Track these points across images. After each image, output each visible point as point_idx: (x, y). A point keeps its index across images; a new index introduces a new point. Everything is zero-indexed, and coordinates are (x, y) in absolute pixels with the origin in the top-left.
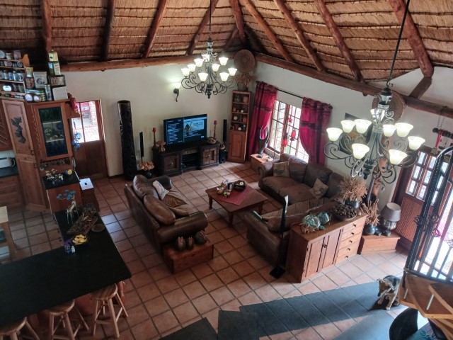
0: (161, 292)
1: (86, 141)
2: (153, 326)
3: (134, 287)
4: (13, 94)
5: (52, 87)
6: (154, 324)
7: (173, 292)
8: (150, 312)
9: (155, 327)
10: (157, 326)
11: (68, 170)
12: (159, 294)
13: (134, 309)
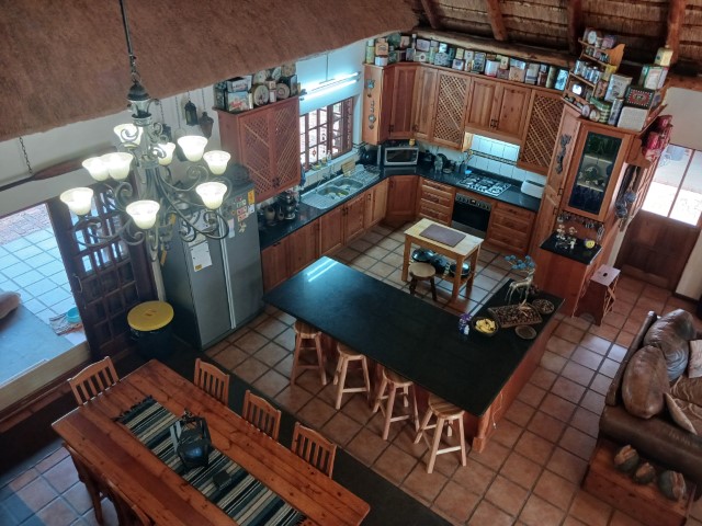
0: (534, 487)
1: (671, 217)
2: (472, 507)
3: (514, 445)
4: (578, 99)
5: (624, 104)
6: (476, 508)
7: (549, 506)
8: (491, 491)
9: (473, 512)
10: (476, 512)
11: (590, 239)
12: (529, 487)
13: (480, 467)
